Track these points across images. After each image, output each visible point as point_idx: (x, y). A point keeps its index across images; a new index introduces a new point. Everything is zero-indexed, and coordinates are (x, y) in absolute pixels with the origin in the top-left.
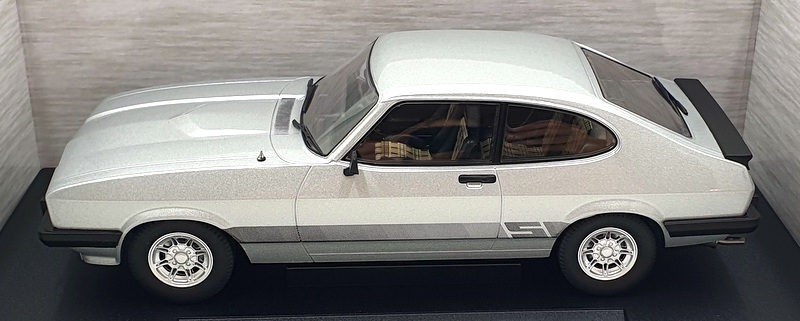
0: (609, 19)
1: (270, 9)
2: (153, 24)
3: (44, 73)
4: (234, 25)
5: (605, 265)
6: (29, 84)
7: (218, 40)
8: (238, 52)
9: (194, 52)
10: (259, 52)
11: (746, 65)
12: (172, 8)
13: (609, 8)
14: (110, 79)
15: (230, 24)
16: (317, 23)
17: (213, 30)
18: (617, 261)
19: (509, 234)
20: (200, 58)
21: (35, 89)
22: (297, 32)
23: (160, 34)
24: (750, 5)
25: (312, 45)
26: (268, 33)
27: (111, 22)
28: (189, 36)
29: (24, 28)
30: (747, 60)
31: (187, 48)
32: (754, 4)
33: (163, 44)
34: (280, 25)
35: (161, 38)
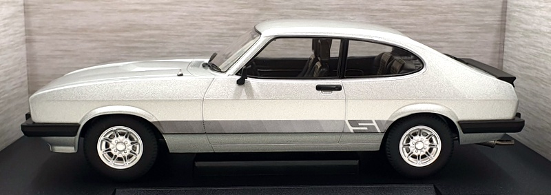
0: (409, 30)
1: (190, 22)
2: (112, 31)
3: (38, 64)
4: (166, 32)
5: (419, 156)
6: (28, 71)
7: (155, 42)
8: (167, 51)
9: (138, 51)
10: (181, 51)
11: (499, 62)
12: (126, 21)
13: (409, 23)
15: (162, 32)
16: (220, 31)
17: (151, 36)
18: (427, 153)
19: (351, 129)
20: (142, 55)
21: (31, 75)
22: (207, 38)
23: (117, 38)
24: (499, 21)
25: (216, 46)
26: (187, 38)
27: (84, 30)
28: (136, 40)
29: (28, 32)
30: (499, 59)
31: (133, 47)
32: (501, 21)
33: (118, 45)
34: (195, 33)
35: (116, 41)
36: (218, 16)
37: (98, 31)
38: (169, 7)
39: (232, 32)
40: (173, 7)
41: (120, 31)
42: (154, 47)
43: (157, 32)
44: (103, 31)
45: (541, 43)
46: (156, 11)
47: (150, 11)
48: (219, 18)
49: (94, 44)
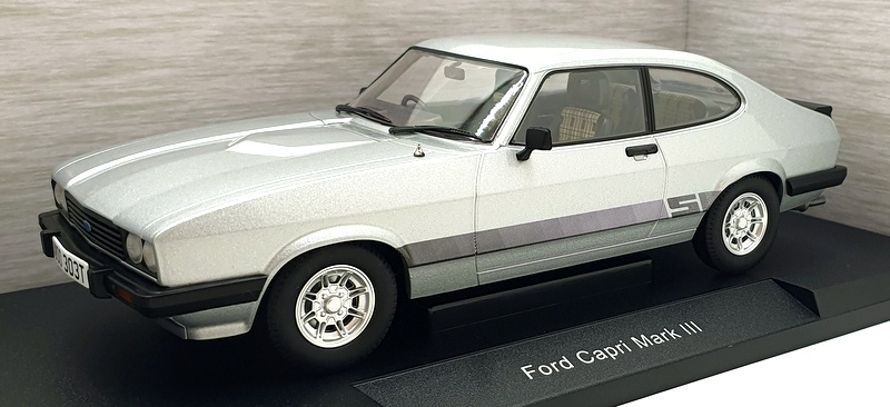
2: (75, 77)
10: (211, 105)
14: (13, 161)
17: (155, 81)
18: (748, 232)
19: (670, 213)
27: (16, 78)
28: (123, 91)
31: (120, 107)
33: (88, 104)
34: (237, 67)
35: (85, 96)
36: (276, 33)
37: (45, 80)
38: (186, 20)
39: (303, 61)
40: (194, 19)
41: (91, 75)
42: (160, 103)
43: (166, 71)
44: (56, 78)
45: (787, 53)
46: (162, 31)
47: (149, 31)
48: (280, 37)
49: (37, 108)
